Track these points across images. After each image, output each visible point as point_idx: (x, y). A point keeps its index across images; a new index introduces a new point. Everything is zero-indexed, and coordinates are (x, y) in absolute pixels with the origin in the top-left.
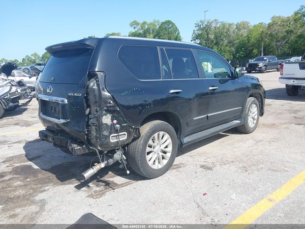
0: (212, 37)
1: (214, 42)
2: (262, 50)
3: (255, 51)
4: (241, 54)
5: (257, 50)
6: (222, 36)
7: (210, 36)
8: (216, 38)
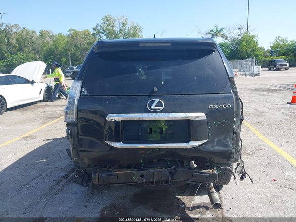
0: (14, 42)
1: (17, 48)
2: (70, 58)
3: (64, 59)
4: (51, 62)
5: (65, 58)
6: (26, 42)
7: (11, 40)
8: (19, 43)
